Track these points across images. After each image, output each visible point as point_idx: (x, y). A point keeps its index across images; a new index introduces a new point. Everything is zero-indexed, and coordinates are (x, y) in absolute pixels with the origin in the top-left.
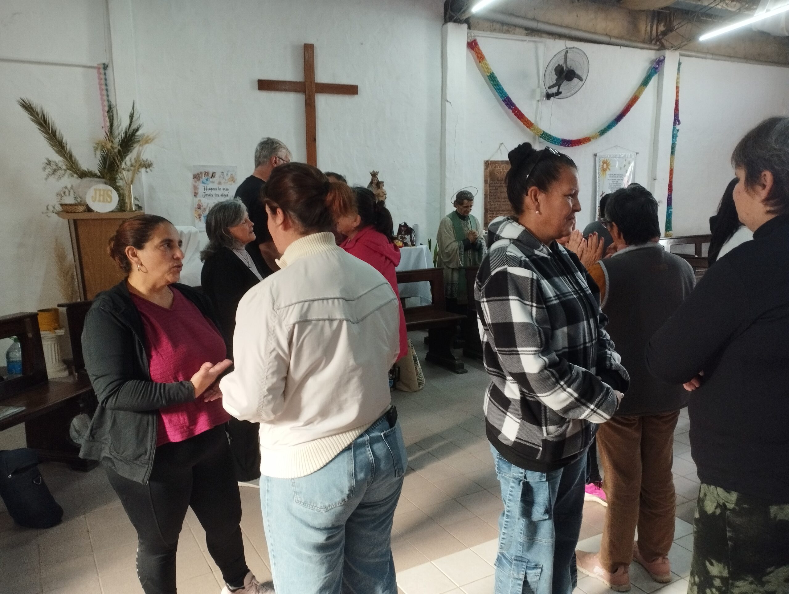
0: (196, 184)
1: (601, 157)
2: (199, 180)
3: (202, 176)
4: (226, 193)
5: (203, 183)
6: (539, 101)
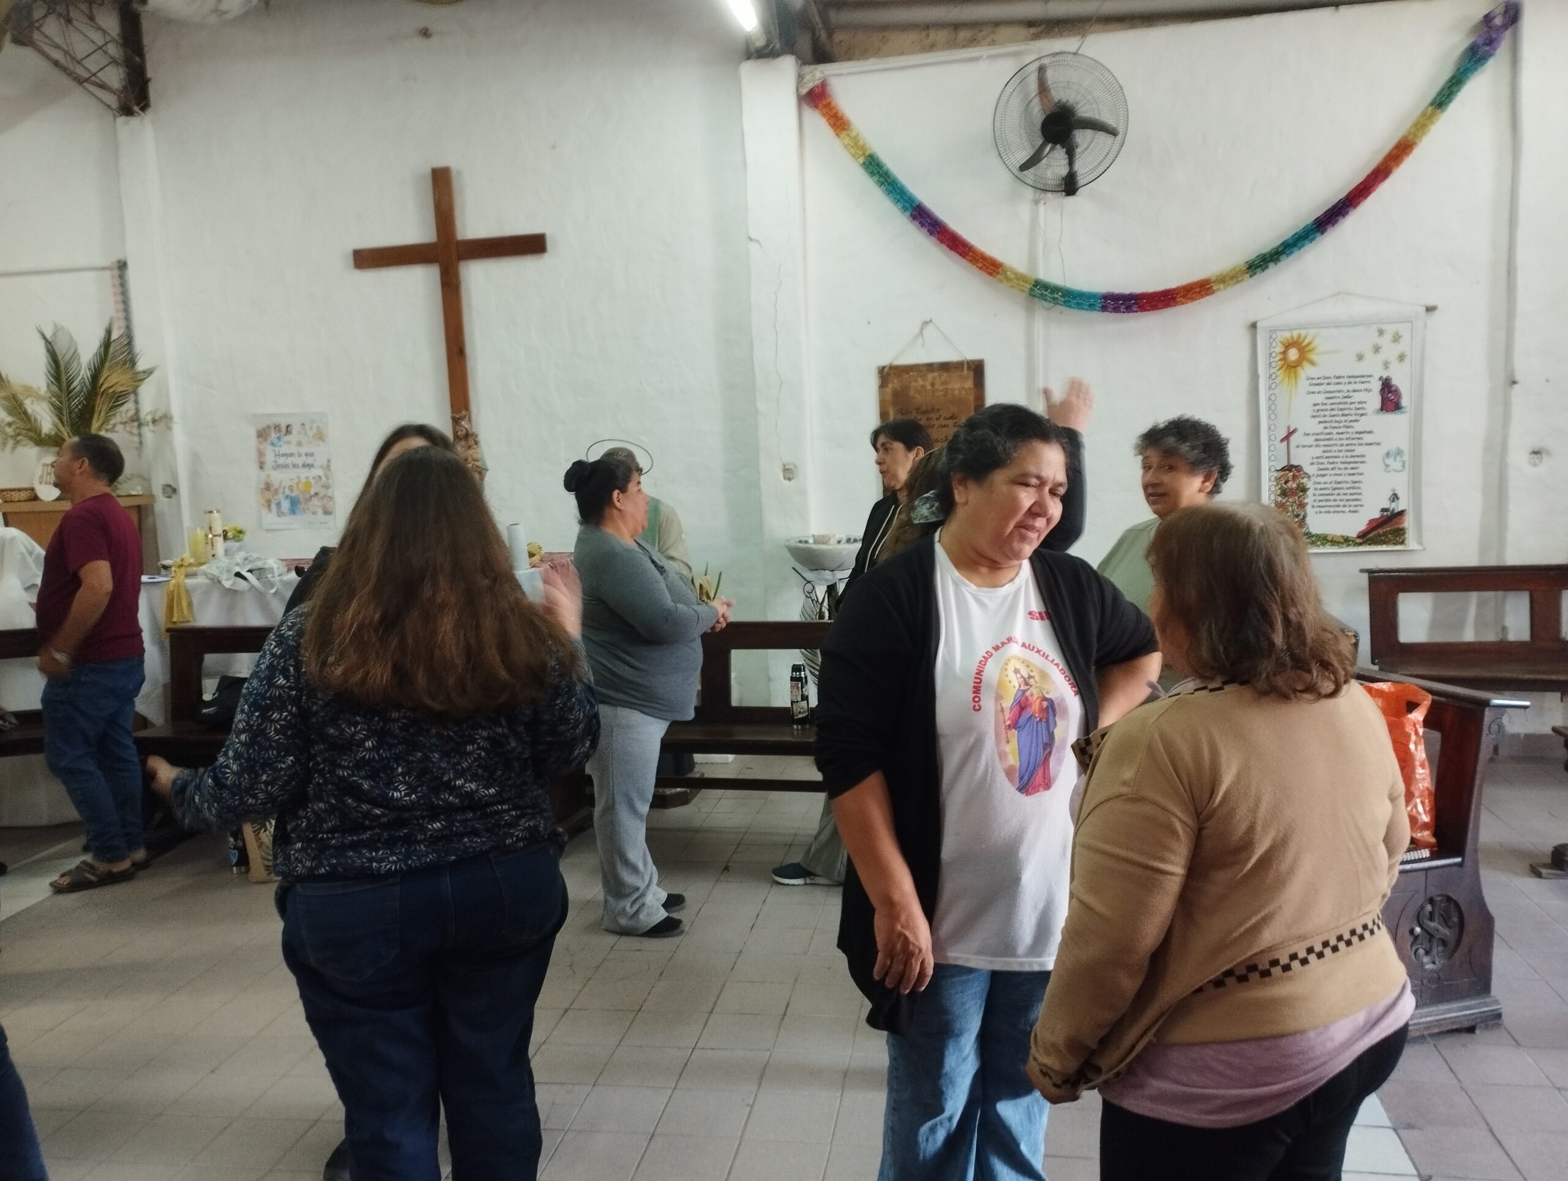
0: (261, 447)
1: (1273, 331)
2: (266, 440)
3: (270, 433)
4: (310, 460)
5: (273, 444)
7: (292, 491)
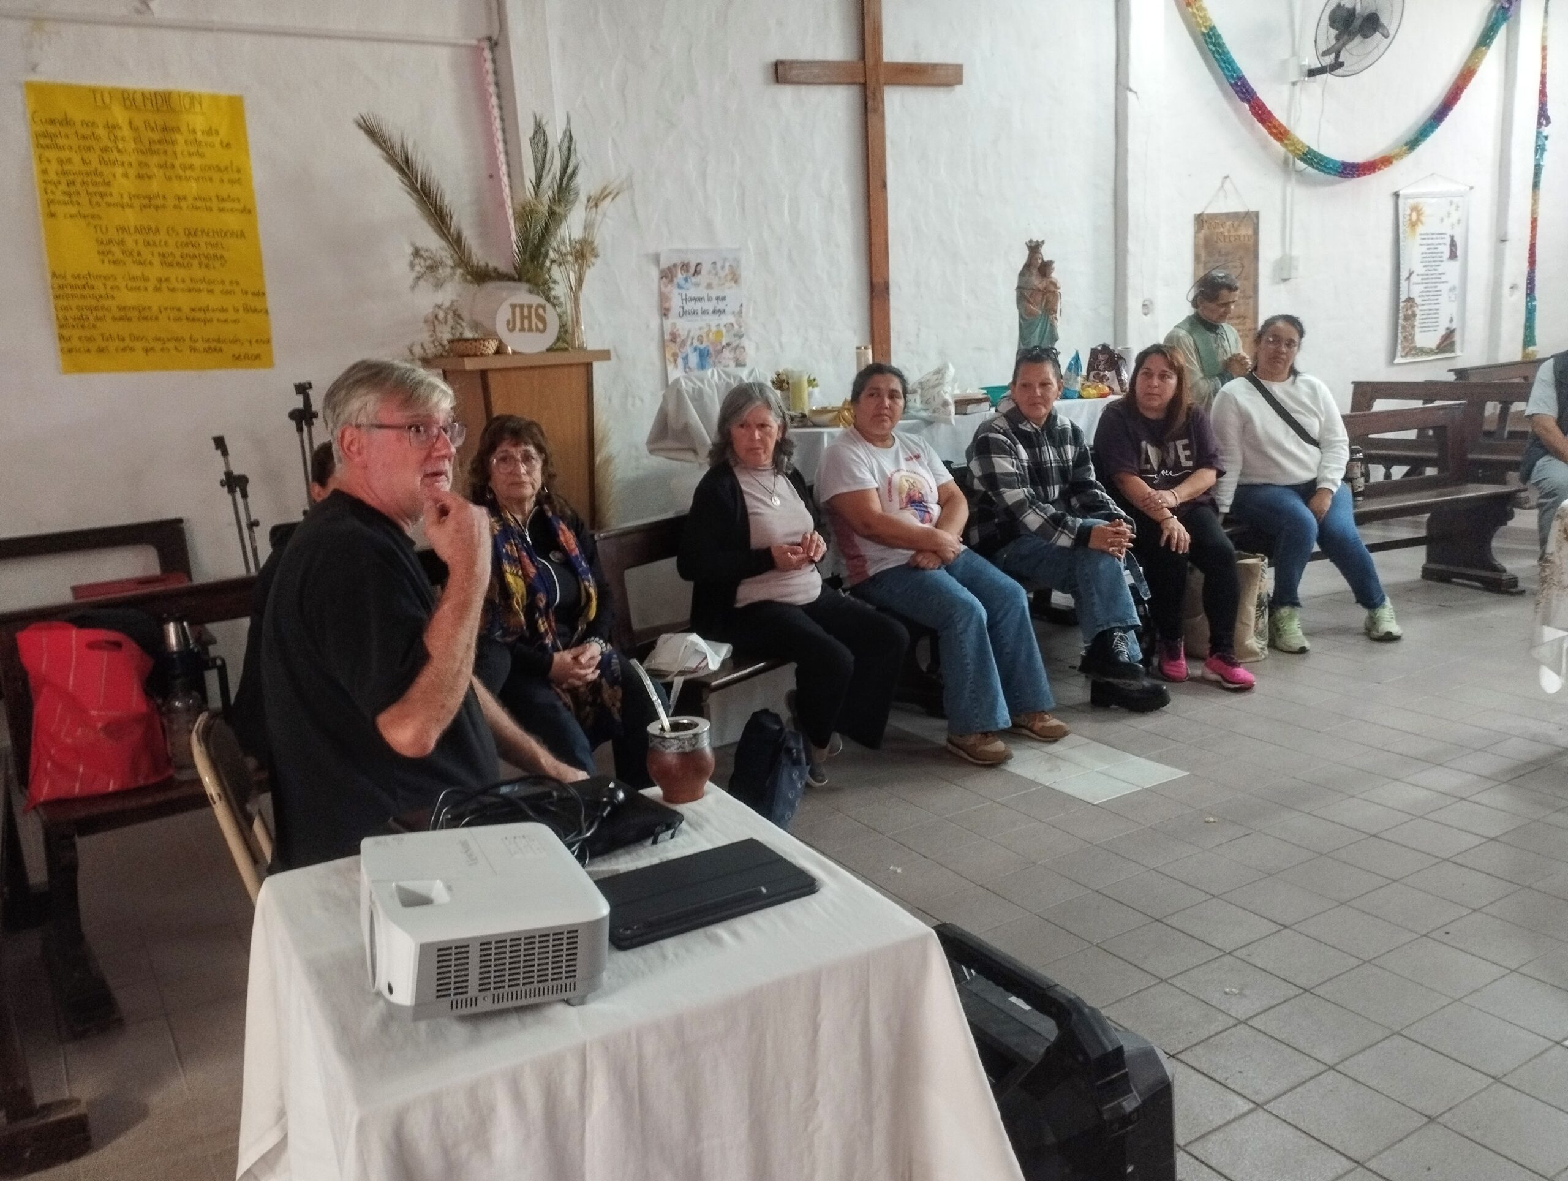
0: (665, 290)
1: (1407, 197)
2: (671, 281)
3: (676, 272)
4: (721, 306)
5: (680, 287)
6: (1294, 84)
7: (702, 343)
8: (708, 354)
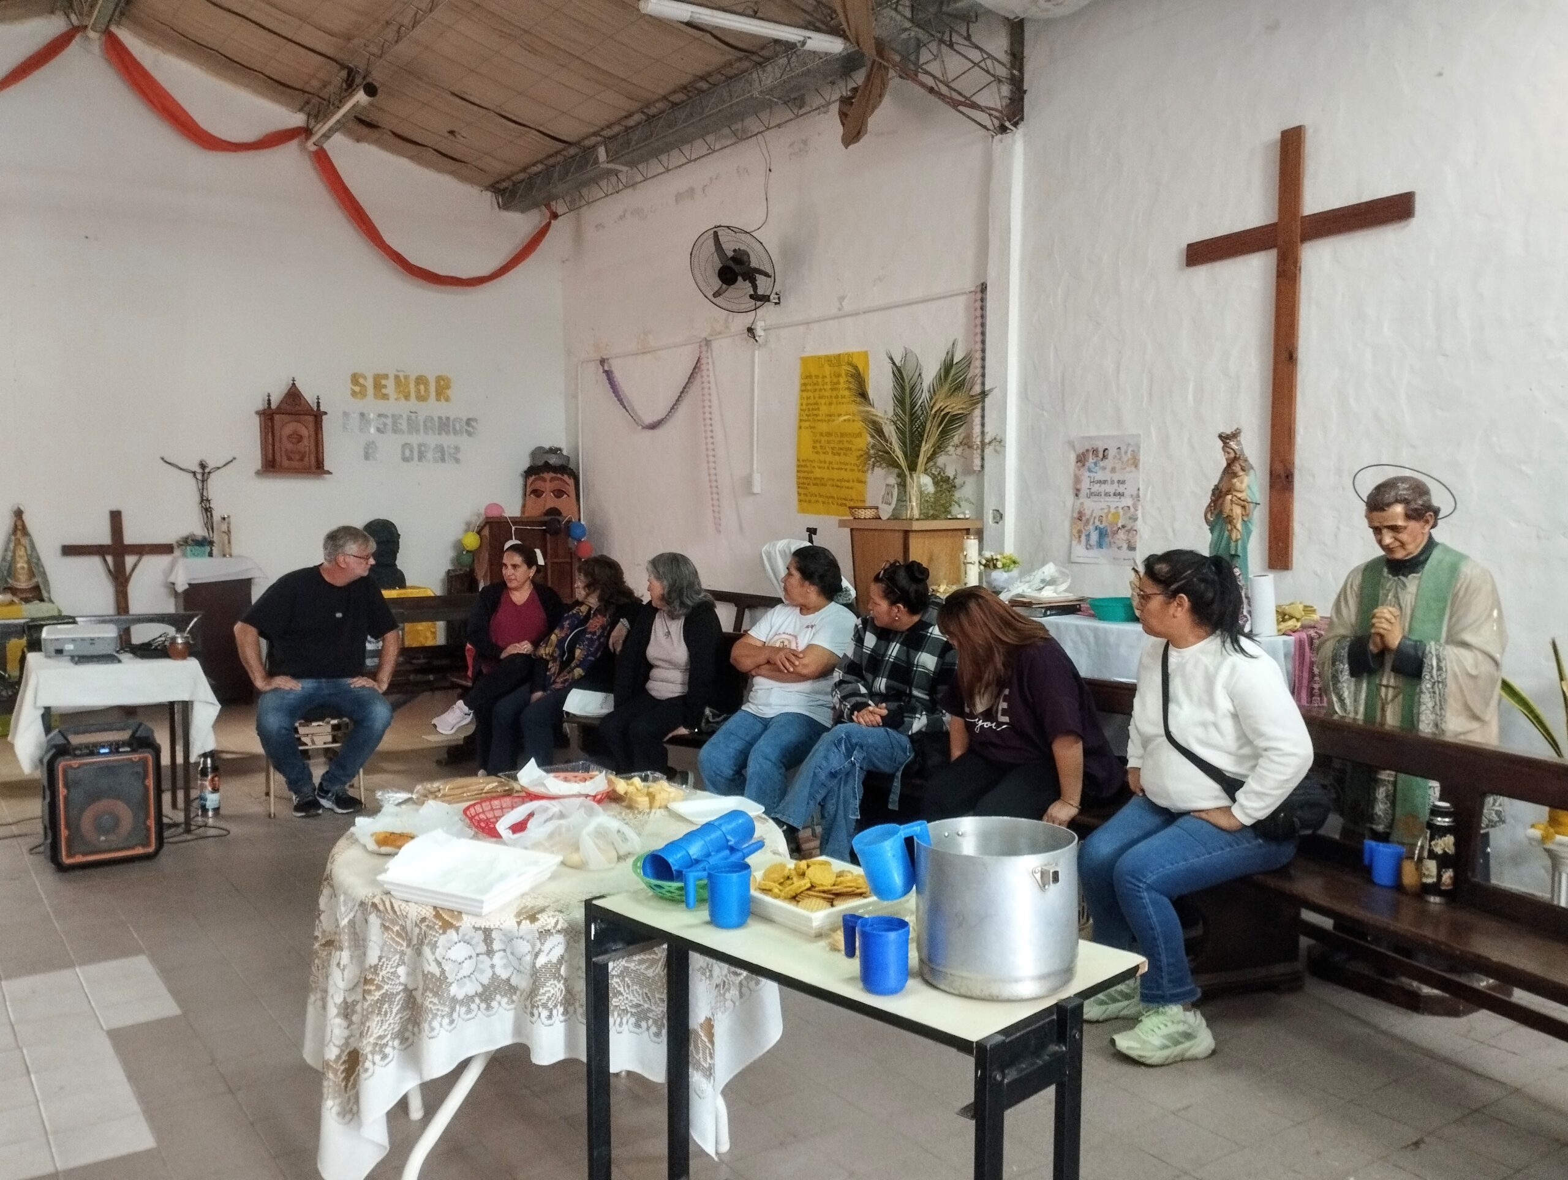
0: (1079, 473)
2: (1084, 465)
3: (1088, 457)
4: (1121, 489)
5: (1090, 470)
7: (1102, 522)
8: (1106, 534)
